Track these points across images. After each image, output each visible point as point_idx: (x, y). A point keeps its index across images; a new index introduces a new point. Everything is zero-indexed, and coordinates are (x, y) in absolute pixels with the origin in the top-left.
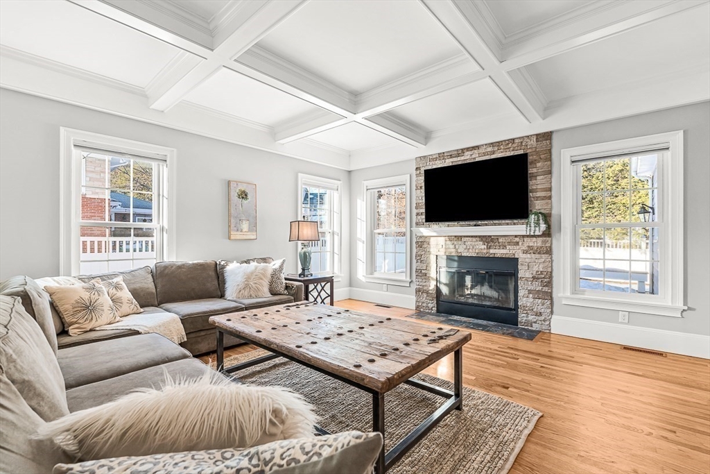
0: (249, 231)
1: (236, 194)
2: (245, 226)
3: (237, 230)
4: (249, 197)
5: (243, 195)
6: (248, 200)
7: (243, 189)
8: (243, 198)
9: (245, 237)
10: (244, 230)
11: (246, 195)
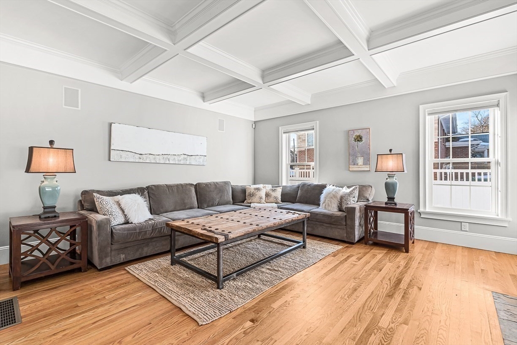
0: (364, 164)
1: (353, 139)
2: (360, 161)
3: (354, 164)
4: (363, 139)
5: (359, 139)
6: (363, 142)
7: (358, 134)
8: (358, 141)
9: (360, 169)
10: (359, 164)
11: (361, 138)
